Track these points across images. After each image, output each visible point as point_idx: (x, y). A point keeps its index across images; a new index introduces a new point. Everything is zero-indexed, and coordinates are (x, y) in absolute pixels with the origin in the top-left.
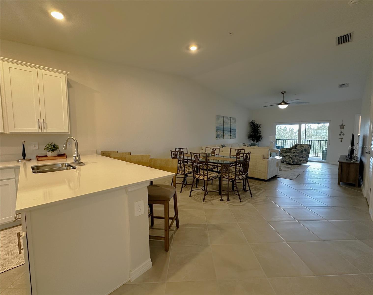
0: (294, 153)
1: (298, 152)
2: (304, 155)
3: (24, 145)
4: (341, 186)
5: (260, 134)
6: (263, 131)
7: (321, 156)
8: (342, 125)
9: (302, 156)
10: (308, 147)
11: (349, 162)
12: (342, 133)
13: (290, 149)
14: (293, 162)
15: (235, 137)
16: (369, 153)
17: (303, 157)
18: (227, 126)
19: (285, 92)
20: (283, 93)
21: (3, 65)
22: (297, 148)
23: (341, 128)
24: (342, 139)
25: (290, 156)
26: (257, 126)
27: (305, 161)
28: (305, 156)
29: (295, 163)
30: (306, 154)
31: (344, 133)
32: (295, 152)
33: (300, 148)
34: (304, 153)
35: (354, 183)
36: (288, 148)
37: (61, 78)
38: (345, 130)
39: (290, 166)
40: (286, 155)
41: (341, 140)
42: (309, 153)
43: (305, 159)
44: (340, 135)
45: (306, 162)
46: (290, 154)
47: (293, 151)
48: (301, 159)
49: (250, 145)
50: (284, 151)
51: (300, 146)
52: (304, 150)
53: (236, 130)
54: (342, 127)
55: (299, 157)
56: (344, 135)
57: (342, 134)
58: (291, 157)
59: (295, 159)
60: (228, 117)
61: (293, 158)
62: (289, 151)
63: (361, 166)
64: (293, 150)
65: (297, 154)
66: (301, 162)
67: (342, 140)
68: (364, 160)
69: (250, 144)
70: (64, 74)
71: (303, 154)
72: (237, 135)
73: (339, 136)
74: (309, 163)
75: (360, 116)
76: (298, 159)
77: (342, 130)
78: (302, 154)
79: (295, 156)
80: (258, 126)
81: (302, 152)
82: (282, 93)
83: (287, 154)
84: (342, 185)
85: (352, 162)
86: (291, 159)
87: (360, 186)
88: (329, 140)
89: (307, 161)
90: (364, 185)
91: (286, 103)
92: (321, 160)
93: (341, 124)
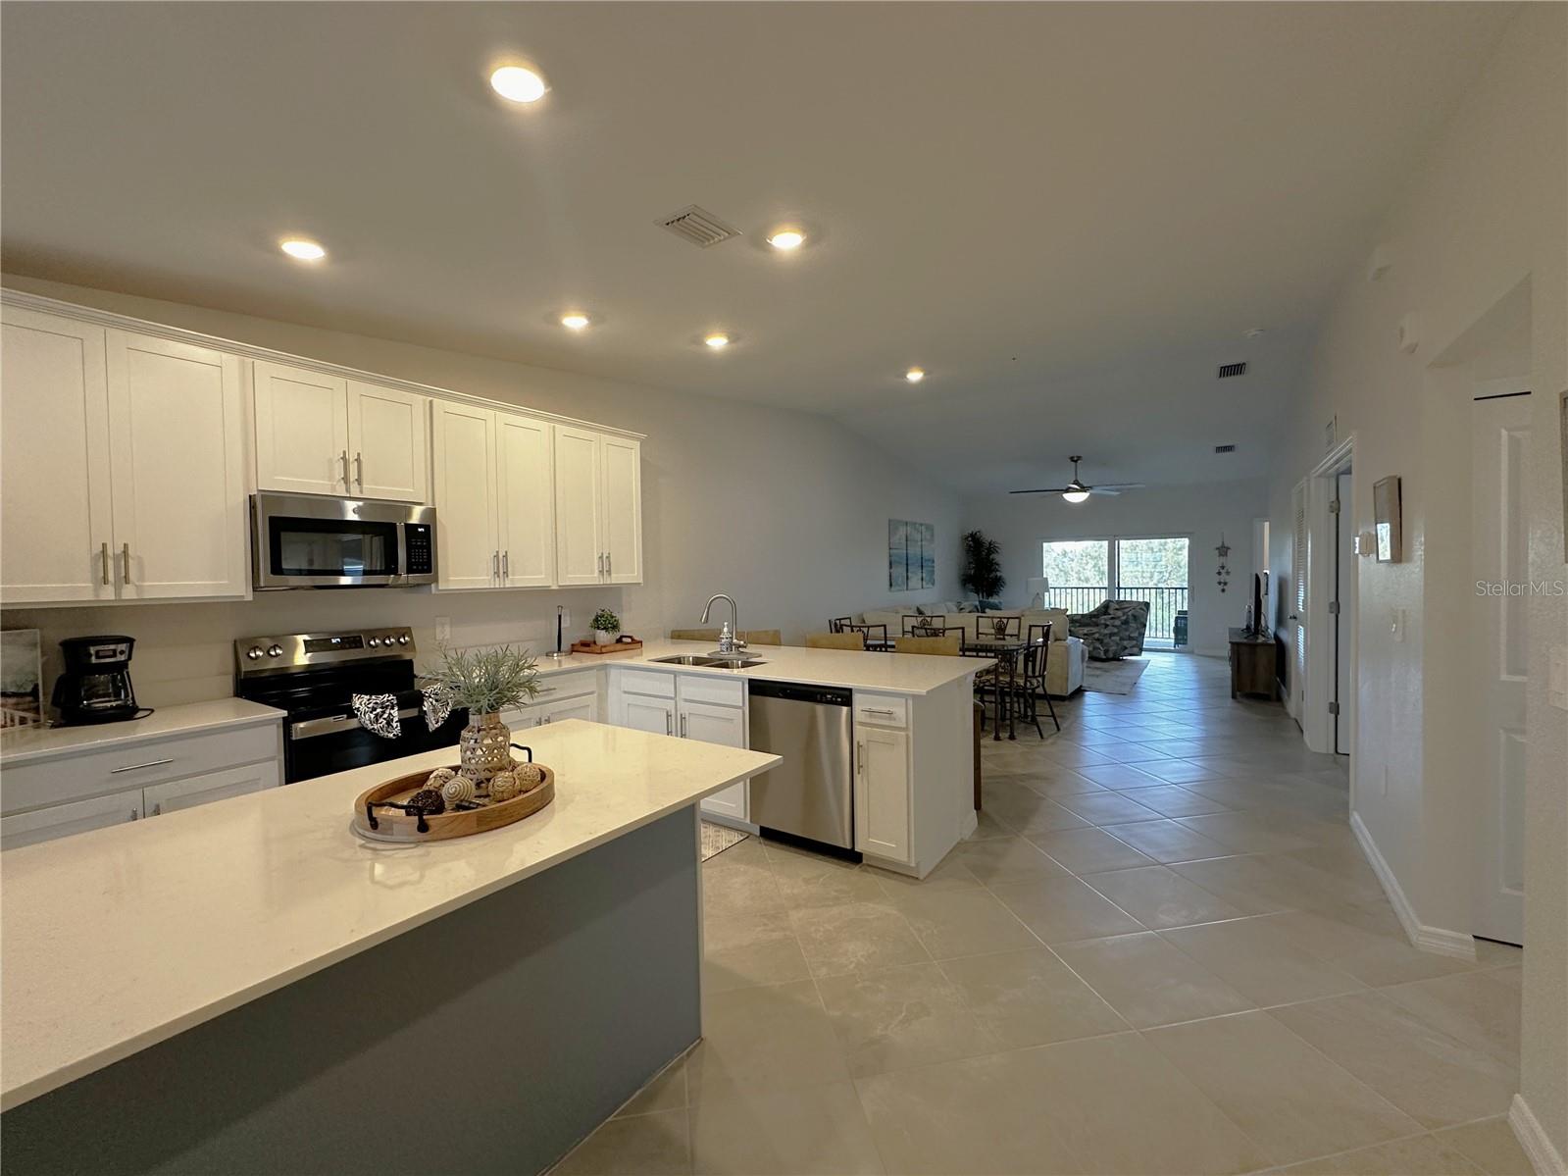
0: (1107, 626)
1: (1117, 623)
2: (1131, 632)
3: (560, 617)
4: (1239, 702)
5: (998, 574)
6: (1008, 565)
7: (1172, 635)
8: (1223, 546)
9: (1127, 633)
10: (1141, 609)
11: (1251, 642)
12: (1223, 567)
13: (1091, 615)
14: (1106, 652)
15: (933, 584)
16: (1295, 618)
17: (1130, 638)
18: (914, 551)
19: (1079, 458)
20: (1075, 460)
21: (554, 431)
22: (1111, 611)
23: (1220, 555)
24: (1225, 584)
25: (1097, 636)
26: (989, 549)
27: (1136, 650)
28: (1136, 634)
29: (1111, 656)
30: (1137, 628)
31: (1229, 566)
32: (1108, 623)
33: (1119, 613)
34: (1133, 625)
35: (1266, 693)
36: (1086, 612)
37: (633, 451)
38: (1231, 562)
39: (1098, 664)
40: (1085, 635)
41: (1221, 587)
42: (1145, 626)
43: (1135, 642)
44: (1219, 573)
45: (1139, 654)
46: (1095, 630)
47: (1103, 622)
48: (1125, 643)
49: (976, 607)
50: (1076, 621)
51: (1117, 607)
52: (1131, 617)
53: (933, 562)
54: (1223, 551)
55: (1121, 639)
56: (1228, 573)
57: (1225, 570)
58: (1098, 640)
59: (1112, 643)
60: (915, 524)
61: (1106, 641)
62: (1088, 621)
63: (1280, 652)
64: (1105, 620)
65: (1116, 630)
66: (1127, 651)
67: (1225, 587)
68: (1284, 636)
69: (977, 603)
70: (638, 439)
71: (1131, 629)
72: (937, 576)
73: (1217, 578)
74: (1145, 656)
75: (1267, 524)
76: (1118, 644)
77: (1223, 560)
78: (1126, 630)
79: (1111, 635)
80: (992, 549)
81: (1126, 622)
82: (1072, 459)
83: (1085, 632)
84: (1240, 699)
85: (1259, 641)
86: (1098, 645)
87: (1279, 699)
88: (1192, 589)
89: (1141, 650)
90: (1289, 695)
91: (1083, 489)
92: (1173, 645)
93: (1219, 545)
